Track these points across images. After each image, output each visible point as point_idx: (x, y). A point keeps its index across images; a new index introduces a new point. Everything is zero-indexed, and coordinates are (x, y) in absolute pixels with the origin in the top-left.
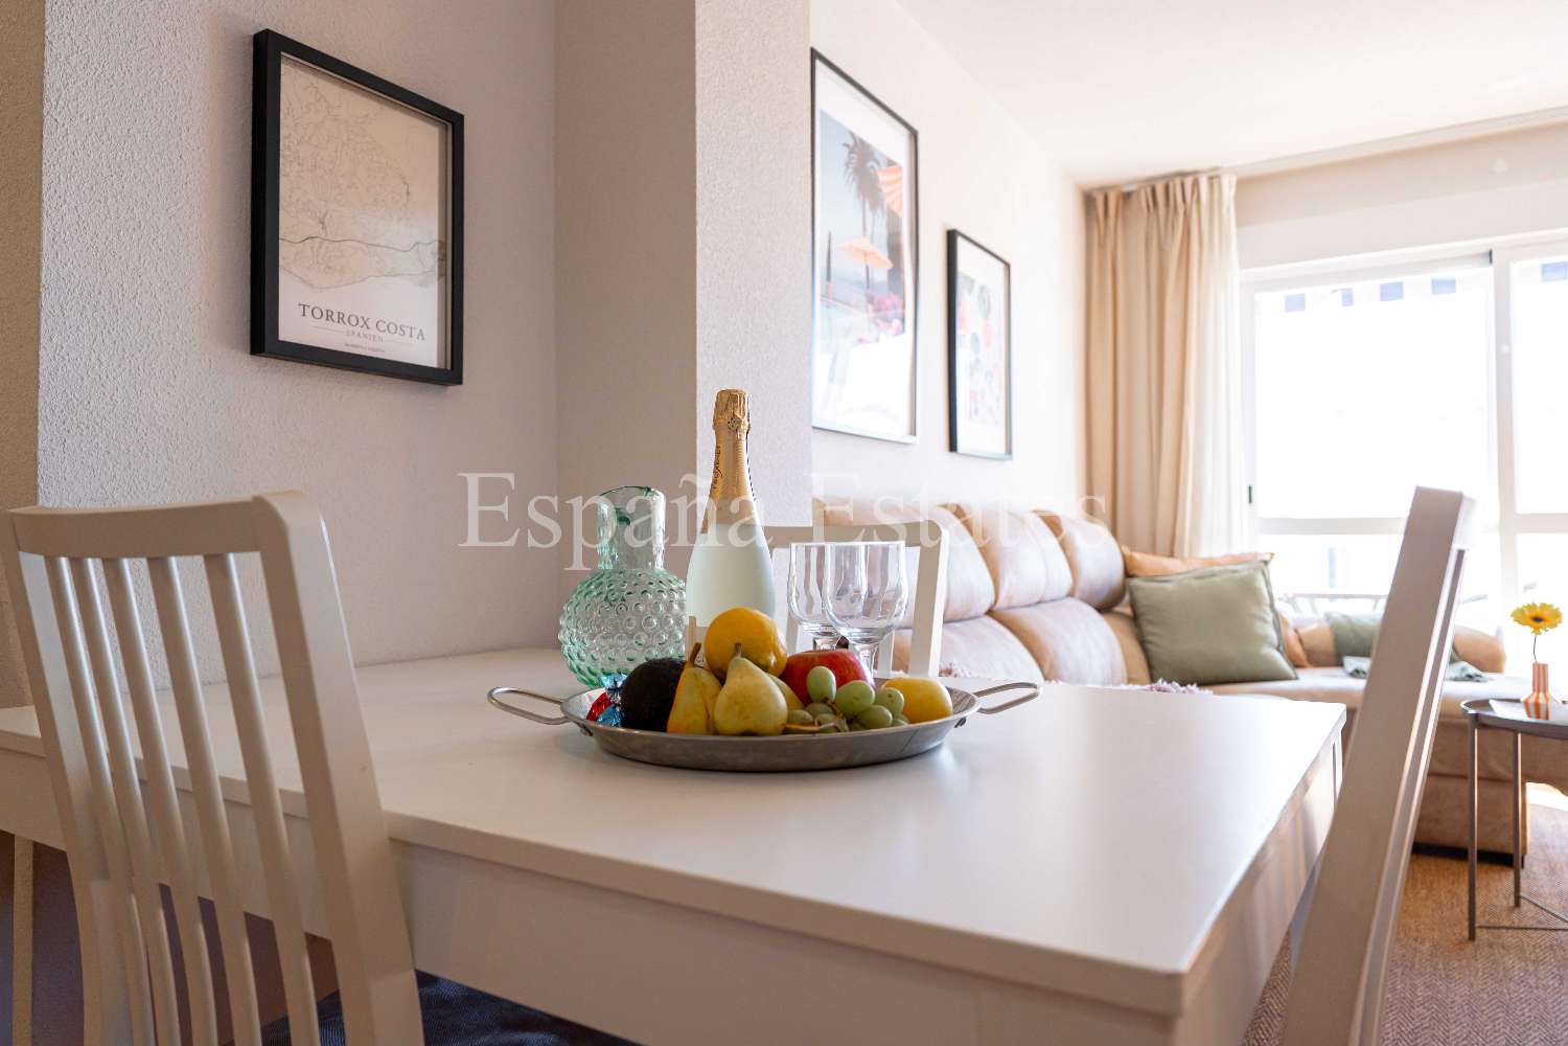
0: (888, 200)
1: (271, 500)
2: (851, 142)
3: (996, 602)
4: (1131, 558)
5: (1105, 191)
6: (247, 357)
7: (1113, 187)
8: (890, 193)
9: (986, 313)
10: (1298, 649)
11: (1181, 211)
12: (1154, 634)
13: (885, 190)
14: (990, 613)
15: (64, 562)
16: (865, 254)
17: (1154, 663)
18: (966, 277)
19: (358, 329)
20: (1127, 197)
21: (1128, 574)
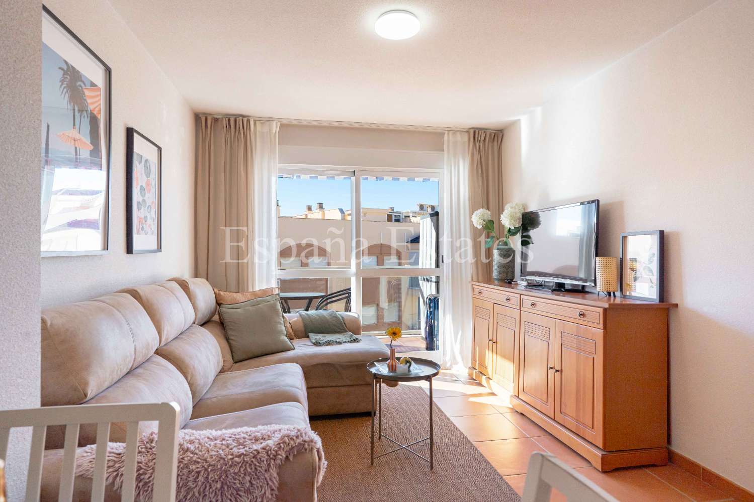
0: (91, 107)
2: (65, 68)
3: (160, 343)
4: (219, 294)
5: (206, 115)
7: (210, 114)
8: (92, 103)
9: (148, 175)
10: (291, 331)
12: (233, 336)
13: (89, 101)
14: (157, 351)
16: (75, 140)
17: (234, 350)
18: (138, 154)
20: (216, 120)
21: (219, 303)
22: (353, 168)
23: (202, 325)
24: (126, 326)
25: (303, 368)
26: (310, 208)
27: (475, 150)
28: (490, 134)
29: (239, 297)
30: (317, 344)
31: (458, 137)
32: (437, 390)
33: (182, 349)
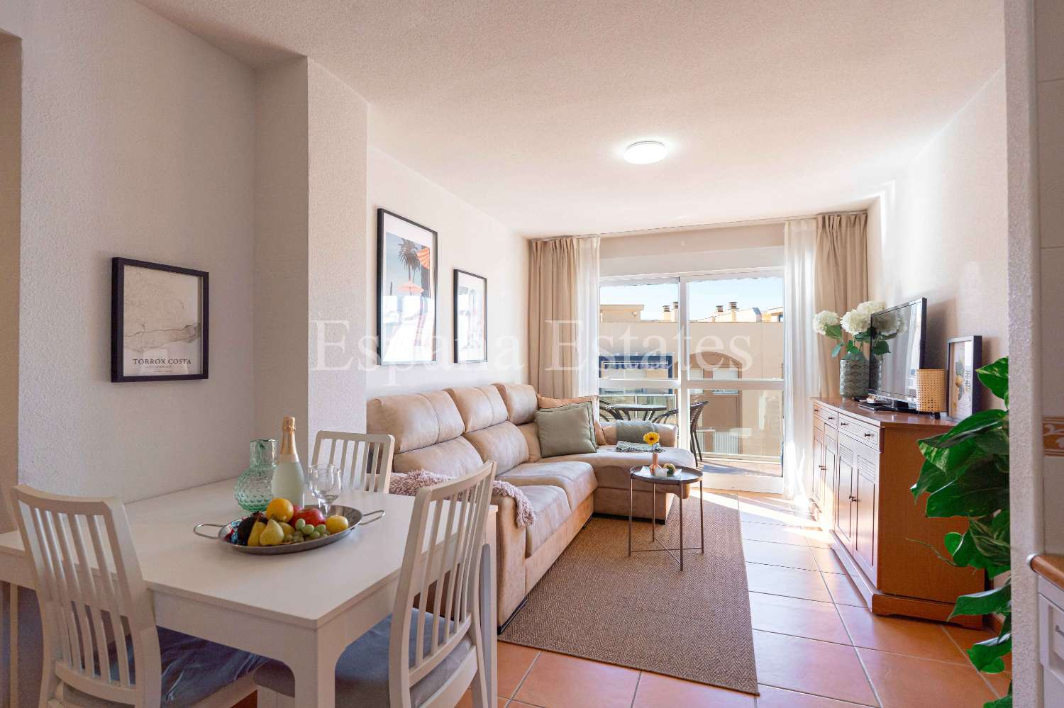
0: (422, 263)
1: (106, 502)
2: (402, 243)
3: (466, 430)
4: (541, 399)
5: (536, 240)
6: (110, 383)
7: (540, 239)
10: (603, 438)
11: (566, 251)
13: (421, 259)
14: (464, 435)
15: (37, 511)
16: (410, 288)
19: (160, 364)
20: (545, 243)
21: (539, 408)
22: (676, 274)
23: (516, 425)
24: (433, 412)
25: (594, 468)
26: (720, 309)
27: (825, 239)
28: (849, 218)
29: (558, 402)
30: (619, 450)
31: (804, 227)
32: (706, 501)
33: (487, 438)
